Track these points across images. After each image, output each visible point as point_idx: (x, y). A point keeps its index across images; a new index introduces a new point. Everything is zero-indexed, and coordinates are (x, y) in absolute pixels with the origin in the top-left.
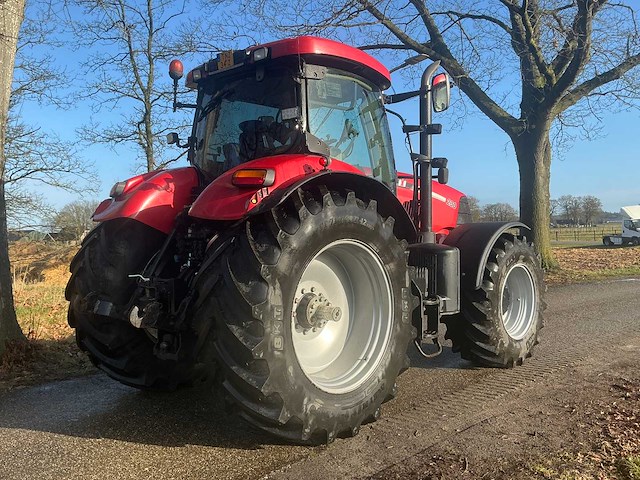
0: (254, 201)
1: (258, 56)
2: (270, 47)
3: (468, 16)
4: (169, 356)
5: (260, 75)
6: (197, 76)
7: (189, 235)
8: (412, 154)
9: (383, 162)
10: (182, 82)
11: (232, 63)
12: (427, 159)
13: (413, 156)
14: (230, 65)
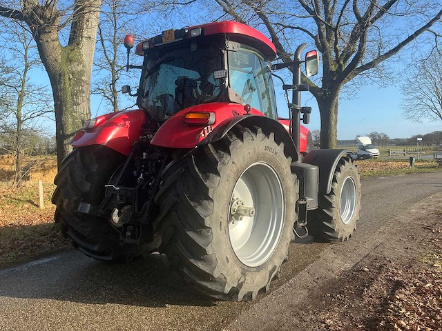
0: (203, 135)
1: (194, 34)
2: (203, 28)
3: (289, 27)
4: (132, 241)
5: (194, 47)
6: (146, 46)
7: (144, 157)
8: (289, 104)
9: (270, 109)
10: (133, 50)
11: (173, 38)
12: (298, 107)
13: (289, 105)
14: (172, 39)
